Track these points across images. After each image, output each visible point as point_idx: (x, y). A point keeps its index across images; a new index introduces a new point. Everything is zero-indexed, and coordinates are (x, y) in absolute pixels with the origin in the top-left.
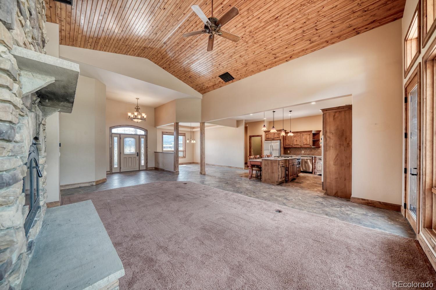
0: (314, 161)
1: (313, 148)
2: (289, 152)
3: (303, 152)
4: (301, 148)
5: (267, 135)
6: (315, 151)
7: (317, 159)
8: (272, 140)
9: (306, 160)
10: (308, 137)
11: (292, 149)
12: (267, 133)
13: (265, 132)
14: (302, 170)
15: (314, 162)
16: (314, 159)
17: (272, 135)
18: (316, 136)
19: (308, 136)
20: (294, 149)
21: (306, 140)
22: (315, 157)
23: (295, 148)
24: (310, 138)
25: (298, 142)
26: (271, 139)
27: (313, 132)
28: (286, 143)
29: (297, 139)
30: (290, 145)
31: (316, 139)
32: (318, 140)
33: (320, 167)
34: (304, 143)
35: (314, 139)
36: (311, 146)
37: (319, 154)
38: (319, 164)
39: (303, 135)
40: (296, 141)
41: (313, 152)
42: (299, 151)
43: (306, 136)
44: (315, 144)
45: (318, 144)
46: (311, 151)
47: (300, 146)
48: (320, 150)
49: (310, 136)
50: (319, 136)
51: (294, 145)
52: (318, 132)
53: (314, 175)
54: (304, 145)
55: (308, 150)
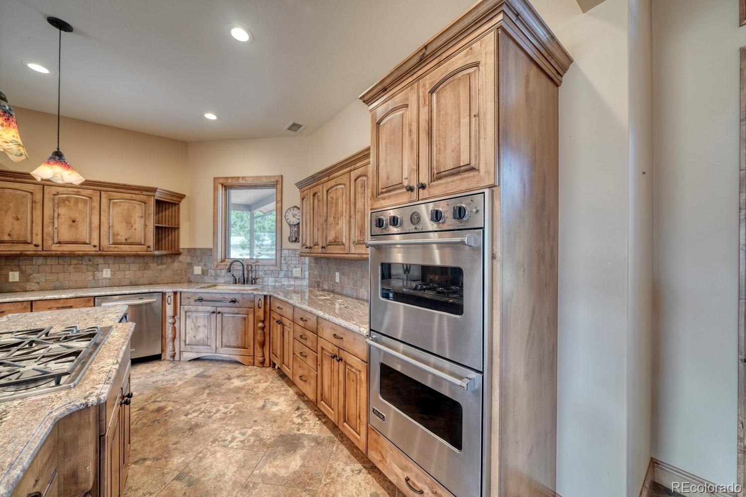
0: (169, 308)
1: (158, 256)
2: (14, 276)
3: (106, 273)
6: (160, 267)
7: (185, 302)
15: (169, 313)
16: (170, 299)
18: (167, 213)
19: (138, 207)
20: (52, 261)
21: (129, 224)
22: (175, 293)
23: (62, 255)
24: (145, 216)
25: (83, 228)
27: (158, 196)
29: (76, 215)
30: (26, 243)
31: (167, 223)
32: (172, 228)
33: (200, 329)
34: (118, 235)
35: (161, 222)
36: (149, 249)
37: (177, 278)
38: (196, 318)
39: (110, 200)
40: (74, 221)
41: (155, 270)
42: (85, 270)
43: (126, 208)
44: (163, 241)
45: (173, 243)
46: (144, 270)
47: (94, 249)
48: (180, 262)
49: (145, 207)
50: (177, 213)
51: (60, 243)
52: (175, 199)
53: (172, 365)
54: (114, 244)
55: (134, 263)
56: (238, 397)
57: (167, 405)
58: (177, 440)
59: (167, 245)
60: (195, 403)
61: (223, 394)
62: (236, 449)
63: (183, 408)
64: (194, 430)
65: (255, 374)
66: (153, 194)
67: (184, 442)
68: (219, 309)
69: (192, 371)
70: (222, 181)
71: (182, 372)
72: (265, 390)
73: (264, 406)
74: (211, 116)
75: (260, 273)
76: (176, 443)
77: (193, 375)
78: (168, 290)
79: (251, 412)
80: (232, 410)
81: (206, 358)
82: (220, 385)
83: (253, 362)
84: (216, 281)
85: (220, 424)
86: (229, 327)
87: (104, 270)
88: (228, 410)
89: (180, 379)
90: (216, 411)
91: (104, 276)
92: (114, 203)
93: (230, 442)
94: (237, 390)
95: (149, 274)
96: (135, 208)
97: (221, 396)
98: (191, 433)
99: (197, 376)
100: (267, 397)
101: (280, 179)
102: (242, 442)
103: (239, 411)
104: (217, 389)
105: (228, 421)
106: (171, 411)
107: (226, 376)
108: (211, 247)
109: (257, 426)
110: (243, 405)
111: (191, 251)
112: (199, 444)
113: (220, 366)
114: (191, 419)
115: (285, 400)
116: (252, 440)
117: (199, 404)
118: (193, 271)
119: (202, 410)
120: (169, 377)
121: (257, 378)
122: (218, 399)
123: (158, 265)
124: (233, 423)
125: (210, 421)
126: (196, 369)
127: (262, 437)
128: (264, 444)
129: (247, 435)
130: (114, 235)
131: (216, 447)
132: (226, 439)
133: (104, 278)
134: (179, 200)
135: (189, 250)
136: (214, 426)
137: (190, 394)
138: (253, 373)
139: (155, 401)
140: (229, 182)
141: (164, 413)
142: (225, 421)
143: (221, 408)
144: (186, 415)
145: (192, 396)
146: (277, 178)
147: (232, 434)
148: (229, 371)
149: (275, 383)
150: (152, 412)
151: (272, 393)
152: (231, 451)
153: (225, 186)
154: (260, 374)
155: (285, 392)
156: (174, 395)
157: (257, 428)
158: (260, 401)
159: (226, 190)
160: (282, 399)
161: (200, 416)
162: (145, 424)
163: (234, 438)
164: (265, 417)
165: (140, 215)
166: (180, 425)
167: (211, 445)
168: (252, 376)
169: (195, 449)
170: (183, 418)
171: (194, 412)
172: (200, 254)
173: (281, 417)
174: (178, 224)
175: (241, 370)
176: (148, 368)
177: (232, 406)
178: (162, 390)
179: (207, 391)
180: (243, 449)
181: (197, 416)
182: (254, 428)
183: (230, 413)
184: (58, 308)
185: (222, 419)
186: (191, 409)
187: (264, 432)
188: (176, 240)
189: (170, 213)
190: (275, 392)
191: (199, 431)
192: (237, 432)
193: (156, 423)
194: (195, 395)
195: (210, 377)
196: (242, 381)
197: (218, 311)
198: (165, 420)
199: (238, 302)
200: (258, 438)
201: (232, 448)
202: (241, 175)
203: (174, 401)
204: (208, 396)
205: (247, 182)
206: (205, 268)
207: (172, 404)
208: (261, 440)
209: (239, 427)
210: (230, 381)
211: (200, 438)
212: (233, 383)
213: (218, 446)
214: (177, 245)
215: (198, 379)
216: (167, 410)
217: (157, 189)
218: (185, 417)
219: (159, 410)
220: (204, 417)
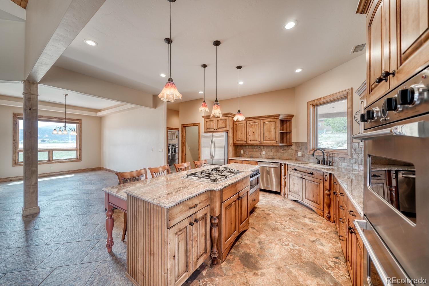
0: (283, 171)
1: (281, 146)
2: (242, 152)
3: (264, 153)
4: (260, 147)
5: (208, 123)
6: (283, 151)
7: (289, 169)
8: (216, 132)
9: (268, 169)
10: (273, 127)
11: (247, 147)
12: (207, 120)
13: (205, 117)
14: (262, 188)
15: (283, 173)
16: (283, 167)
17: (215, 122)
18: (286, 125)
19: (273, 124)
20: (250, 147)
21: (270, 132)
22: (285, 164)
23: (252, 146)
24: (275, 128)
25: (256, 135)
26: (213, 130)
27: (281, 118)
28: (237, 137)
29: (254, 130)
30: (243, 141)
31: (286, 130)
32: (288, 132)
33: (295, 185)
34: (266, 137)
35: (283, 130)
36: (277, 143)
37: (290, 157)
38: (294, 179)
39: (264, 123)
40: (254, 133)
41: (281, 152)
42: (258, 151)
43: (269, 125)
44: (284, 139)
45: (289, 140)
46: (277, 152)
47: (259, 143)
48: (292, 149)
49: (276, 124)
50: (290, 125)
51: (250, 141)
52: (289, 118)
53: (283, 199)
54: (265, 141)
55: (273, 149)
56: (303, 228)
57: (272, 214)
58: (267, 229)
59: (286, 141)
60: (282, 219)
61: (296, 222)
62: (286, 250)
63: (276, 219)
64: (275, 230)
65: (320, 222)
66: (278, 117)
67: (269, 232)
68: (304, 177)
69: (290, 205)
70: (311, 103)
71: (285, 204)
72: (321, 233)
73: (314, 241)
74: (299, 70)
75: (336, 158)
76: (266, 230)
77: (290, 207)
78: (283, 162)
79: (304, 239)
80: (296, 232)
81: (299, 202)
82: (298, 218)
83: (323, 215)
84: (309, 161)
85: (286, 235)
86: (309, 188)
87: (264, 151)
88: (294, 231)
89: (283, 206)
90: (289, 228)
91: (264, 154)
92: (265, 124)
93: (285, 245)
94: (305, 225)
95: (279, 154)
96: (272, 125)
97: (295, 223)
98: (273, 230)
99: (290, 208)
100: (320, 238)
101: (351, 91)
102: (291, 249)
103: (299, 235)
104: (295, 218)
105: (291, 236)
106: (272, 217)
107: (304, 215)
108: (306, 141)
109: (303, 248)
110: (303, 233)
111: (297, 144)
112: (273, 236)
113: (304, 209)
114: (277, 225)
115: (331, 247)
116: (296, 252)
117: (283, 221)
118: (298, 154)
119: (283, 224)
120: (279, 203)
121: (321, 225)
122: (293, 224)
123: (282, 150)
124: (292, 238)
125: (283, 230)
126: (292, 205)
127: (302, 255)
128: (301, 259)
129: (295, 248)
130: (265, 137)
131: (278, 242)
132: (284, 242)
133: (264, 155)
134: (291, 118)
135: (296, 143)
136: (284, 234)
137: (282, 214)
138: (321, 221)
139: (269, 210)
140: (315, 102)
141: (269, 216)
142: (289, 235)
143: (291, 228)
144: (276, 222)
145: (283, 216)
146: (348, 91)
147: (289, 243)
148: (307, 213)
149: (331, 234)
150: (266, 214)
151: (325, 238)
152: (283, 249)
153: (314, 105)
154: (324, 224)
155: (334, 243)
156: (276, 211)
157: (302, 249)
158: (313, 237)
159: (314, 108)
160: (329, 245)
161: (281, 226)
162: (261, 216)
163: (288, 245)
164: (311, 247)
165: (274, 128)
166: (271, 224)
167: (277, 240)
168: (318, 222)
169: (271, 237)
170: (274, 222)
171: (279, 222)
172: (301, 145)
173: (321, 253)
174: (291, 130)
175: (314, 216)
176: (274, 196)
177: (297, 230)
178: (274, 207)
179: (290, 217)
180: (289, 253)
181: (280, 225)
182: (301, 248)
183: (294, 233)
184: (249, 164)
185: (289, 233)
186: (279, 220)
187: (305, 253)
188: (290, 138)
189: (287, 125)
190: (327, 239)
191: (276, 231)
192: (291, 243)
193: (265, 218)
194: (284, 216)
195: (295, 211)
196: (310, 222)
197: (303, 177)
198: (268, 219)
199: (314, 175)
200: (299, 254)
201: (285, 248)
202: (322, 96)
203: (275, 214)
204: (289, 220)
205: (326, 100)
206: (303, 153)
207: (274, 214)
208: (300, 256)
209: (294, 242)
210: (304, 218)
211: (275, 234)
212: (305, 220)
213: (280, 243)
214: (290, 140)
215: (290, 209)
216: (271, 216)
217: (280, 115)
218: (275, 222)
219: (268, 214)
220: (282, 227)
